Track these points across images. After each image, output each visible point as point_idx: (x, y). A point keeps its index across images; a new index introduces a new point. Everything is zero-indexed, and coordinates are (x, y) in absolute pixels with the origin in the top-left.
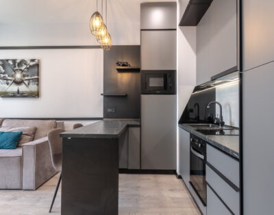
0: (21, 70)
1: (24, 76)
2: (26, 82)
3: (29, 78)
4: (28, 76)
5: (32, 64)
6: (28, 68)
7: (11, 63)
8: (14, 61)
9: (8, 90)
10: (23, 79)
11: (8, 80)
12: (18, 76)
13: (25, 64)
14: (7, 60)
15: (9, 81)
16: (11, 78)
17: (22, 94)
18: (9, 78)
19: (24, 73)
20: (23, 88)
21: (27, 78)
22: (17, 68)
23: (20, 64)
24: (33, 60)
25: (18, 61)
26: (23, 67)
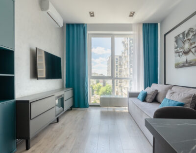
0: (188, 39)
1: (191, 44)
2: (193, 50)
3: (195, 45)
4: (194, 43)
6: (194, 35)
7: (181, 36)
8: (183, 33)
10: (191, 48)
11: (179, 52)
12: (187, 46)
13: (192, 32)
14: (179, 36)
15: (181, 54)
17: (190, 62)
18: (180, 50)
19: (191, 42)
20: (190, 57)
21: (193, 46)
22: (186, 39)
23: (188, 34)
25: (186, 32)
26: (191, 34)
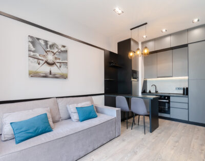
0: (53, 52)
1: (56, 58)
2: (58, 64)
3: (60, 61)
4: (59, 59)
5: (63, 49)
6: (59, 52)
7: (43, 43)
8: (46, 42)
9: (39, 70)
11: (38, 59)
12: (50, 58)
13: (57, 48)
14: (38, 39)
15: (41, 61)
16: (43, 58)
18: (40, 58)
19: (56, 56)
20: (54, 70)
22: (49, 49)
23: (52, 46)
24: (64, 46)
25: (50, 43)
26: (55, 50)
